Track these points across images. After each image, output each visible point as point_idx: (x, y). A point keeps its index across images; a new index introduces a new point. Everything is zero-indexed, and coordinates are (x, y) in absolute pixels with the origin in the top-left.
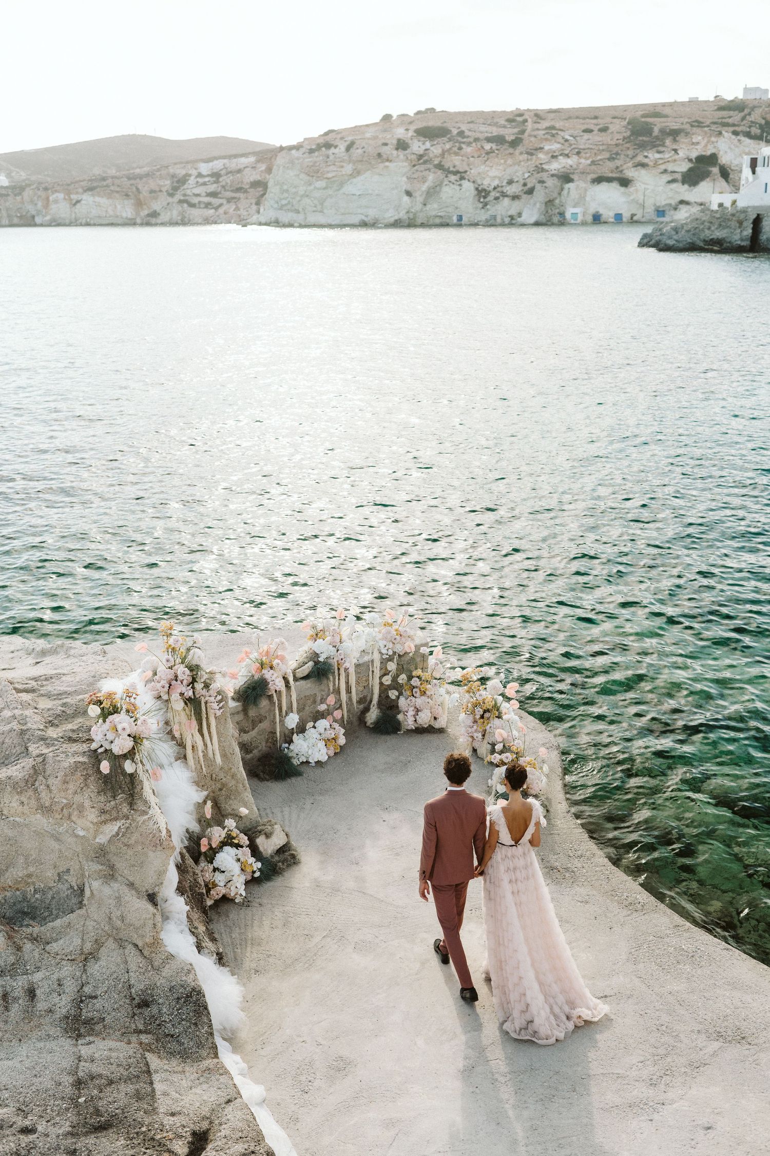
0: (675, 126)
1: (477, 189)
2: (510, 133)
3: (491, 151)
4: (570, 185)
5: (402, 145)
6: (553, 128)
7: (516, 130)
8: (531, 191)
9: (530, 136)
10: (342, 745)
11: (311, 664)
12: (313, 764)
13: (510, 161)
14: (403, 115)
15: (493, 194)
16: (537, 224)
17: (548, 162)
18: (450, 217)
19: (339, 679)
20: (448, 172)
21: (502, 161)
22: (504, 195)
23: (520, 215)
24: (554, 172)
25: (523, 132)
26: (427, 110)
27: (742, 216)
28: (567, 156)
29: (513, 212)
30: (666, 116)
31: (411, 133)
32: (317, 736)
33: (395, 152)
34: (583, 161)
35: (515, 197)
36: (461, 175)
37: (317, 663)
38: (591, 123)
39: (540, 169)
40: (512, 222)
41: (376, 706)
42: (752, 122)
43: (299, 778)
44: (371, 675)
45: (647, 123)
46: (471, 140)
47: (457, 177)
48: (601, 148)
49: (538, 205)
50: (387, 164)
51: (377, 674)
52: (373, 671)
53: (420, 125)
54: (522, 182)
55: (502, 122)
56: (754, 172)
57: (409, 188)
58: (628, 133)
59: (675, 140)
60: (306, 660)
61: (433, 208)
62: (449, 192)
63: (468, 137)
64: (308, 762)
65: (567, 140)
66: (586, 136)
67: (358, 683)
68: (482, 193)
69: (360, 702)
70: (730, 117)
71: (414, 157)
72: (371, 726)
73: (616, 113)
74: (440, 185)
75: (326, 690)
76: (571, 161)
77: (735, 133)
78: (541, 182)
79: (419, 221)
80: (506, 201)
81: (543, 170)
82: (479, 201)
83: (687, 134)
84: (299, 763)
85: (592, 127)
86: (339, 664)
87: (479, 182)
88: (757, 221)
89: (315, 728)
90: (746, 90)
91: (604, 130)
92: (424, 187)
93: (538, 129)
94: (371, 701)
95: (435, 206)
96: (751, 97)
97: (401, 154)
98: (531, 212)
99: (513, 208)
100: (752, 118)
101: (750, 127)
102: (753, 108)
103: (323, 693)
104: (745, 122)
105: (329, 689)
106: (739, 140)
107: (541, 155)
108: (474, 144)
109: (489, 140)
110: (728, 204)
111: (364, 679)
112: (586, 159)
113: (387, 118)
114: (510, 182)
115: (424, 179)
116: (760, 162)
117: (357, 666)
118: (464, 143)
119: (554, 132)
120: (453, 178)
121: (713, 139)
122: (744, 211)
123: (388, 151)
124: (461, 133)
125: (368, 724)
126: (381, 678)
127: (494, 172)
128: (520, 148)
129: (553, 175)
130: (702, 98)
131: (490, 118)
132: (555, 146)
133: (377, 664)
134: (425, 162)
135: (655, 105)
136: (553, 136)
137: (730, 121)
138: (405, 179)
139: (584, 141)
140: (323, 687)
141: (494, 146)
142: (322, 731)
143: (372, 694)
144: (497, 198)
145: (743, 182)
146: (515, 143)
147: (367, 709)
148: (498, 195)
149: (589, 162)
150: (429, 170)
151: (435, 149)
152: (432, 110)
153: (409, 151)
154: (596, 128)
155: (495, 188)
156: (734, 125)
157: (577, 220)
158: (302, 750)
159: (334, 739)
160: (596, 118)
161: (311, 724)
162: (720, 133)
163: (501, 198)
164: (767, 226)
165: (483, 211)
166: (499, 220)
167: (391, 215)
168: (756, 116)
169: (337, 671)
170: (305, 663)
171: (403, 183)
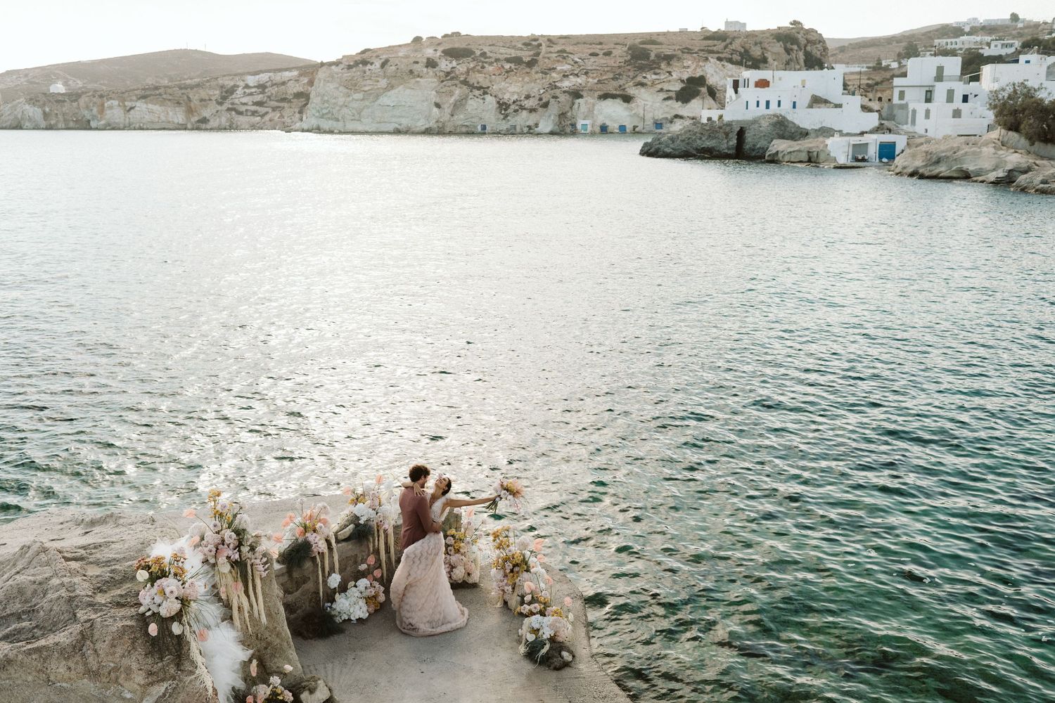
0: (668, 52)
1: (498, 102)
2: (526, 55)
3: (510, 70)
4: (580, 101)
5: (431, 64)
6: (564, 51)
7: (531, 53)
8: (546, 105)
9: (544, 58)
10: (382, 602)
11: (352, 526)
12: (355, 622)
13: (527, 79)
14: (432, 37)
15: (513, 107)
16: (552, 133)
17: (561, 81)
18: (475, 127)
19: (378, 540)
20: (472, 87)
21: (520, 79)
22: (522, 108)
23: (537, 125)
24: (565, 89)
25: (538, 54)
26: (453, 33)
27: (728, 129)
28: (577, 75)
29: (530, 123)
30: (660, 44)
31: (439, 53)
32: (358, 594)
33: (425, 70)
34: (590, 80)
35: (532, 110)
36: (485, 91)
37: (357, 525)
38: (597, 49)
39: (553, 86)
40: (531, 132)
42: (733, 50)
43: (341, 636)
45: (644, 49)
46: (493, 60)
47: (481, 92)
48: (606, 69)
49: (552, 118)
50: (418, 79)
53: (447, 46)
54: (538, 97)
55: (519, 45)
56: (736, 92)
57: (438, 100)
58: (629, 57)
59: (669, 64)
60: (347, 523)
61: (460, 118)
62: (473, 105)
63: (490, 57)
64: (349, 620)
65: (576, 62)
66: (593, 59)
68: (503, 106)
70: (715, 46)
71: (442, 74)
73: (619, 40)
74: (466, 98)
75: (367, 551)
76: (580, 80)
77: (720, 59)
78: (555, 97)
79: (448, 130)
80: (525, 113)
81: (556, 87)
82: (500, 113)
83: (679, 59)
84: (341, 621)
85: (597, 51)
86: (378, 526)
87: (500, 96)
88: (741, 133)
89: (356, 587)
90: (727, 23)
91: (608, 54)
92: (452, 100)
93: (551, 52)
95: (462, 116)
96: (731, 29)
97: (431, 71)
98: (546, 123)
99: (531, 119)
100: (733, 47)
101: (732, 54)
102: (734, 39)
103: (364, 554)
104: (727, 50)
105: (369, 550)
106: (723, 65)
107: (554, 75)
108: (495, 64)
109: (508, 60)
110: (715, 118)
112: (593, 78)
113: (417, 40)
114: (528, 97)
115: (451, 93)
116: (741, 83)
117: (395, 527)
118: (486, 63)
119: (565, 54)
120: (477, 92)
121: (701, 64)
122: (729, 124)
123: (419, 68)
124: (484, 54)
127: (512, 89)
128: (536, 68)
129: (565, 92)
130: (690, 29)
131: (509, 42)
132: (566, 67)
134: (452, 79)
135: (651, 34)
136: (564, 58)
137: (715, 49)
138: (434, 92)
139: (591, 63)
140: (363, 548)
141: (513, 66)
142: (363, 589)
144: (516, 111)
145: (727, 100)
146: (531, 64)
148: (517, 108)
149: (596, 81)
150: (456, 85)
151: (461, 67)
152: (458, 34)
153: (437, 69)
154: (601, 53)
155: (514, 102)
156: (718, 52)
157: (586, 130)
158: (344, 608)
159: (373, 596)
160: (601, 43)
161: (352, 583)
162: (707, 59)
163: (520, 111)
164: (749, 137)
165: (504, 121)
166: (518, 129)
167: (422, 124)
168: (736, 45)
169: (376, 533)
170: (346, 526)
171: (433, 97)
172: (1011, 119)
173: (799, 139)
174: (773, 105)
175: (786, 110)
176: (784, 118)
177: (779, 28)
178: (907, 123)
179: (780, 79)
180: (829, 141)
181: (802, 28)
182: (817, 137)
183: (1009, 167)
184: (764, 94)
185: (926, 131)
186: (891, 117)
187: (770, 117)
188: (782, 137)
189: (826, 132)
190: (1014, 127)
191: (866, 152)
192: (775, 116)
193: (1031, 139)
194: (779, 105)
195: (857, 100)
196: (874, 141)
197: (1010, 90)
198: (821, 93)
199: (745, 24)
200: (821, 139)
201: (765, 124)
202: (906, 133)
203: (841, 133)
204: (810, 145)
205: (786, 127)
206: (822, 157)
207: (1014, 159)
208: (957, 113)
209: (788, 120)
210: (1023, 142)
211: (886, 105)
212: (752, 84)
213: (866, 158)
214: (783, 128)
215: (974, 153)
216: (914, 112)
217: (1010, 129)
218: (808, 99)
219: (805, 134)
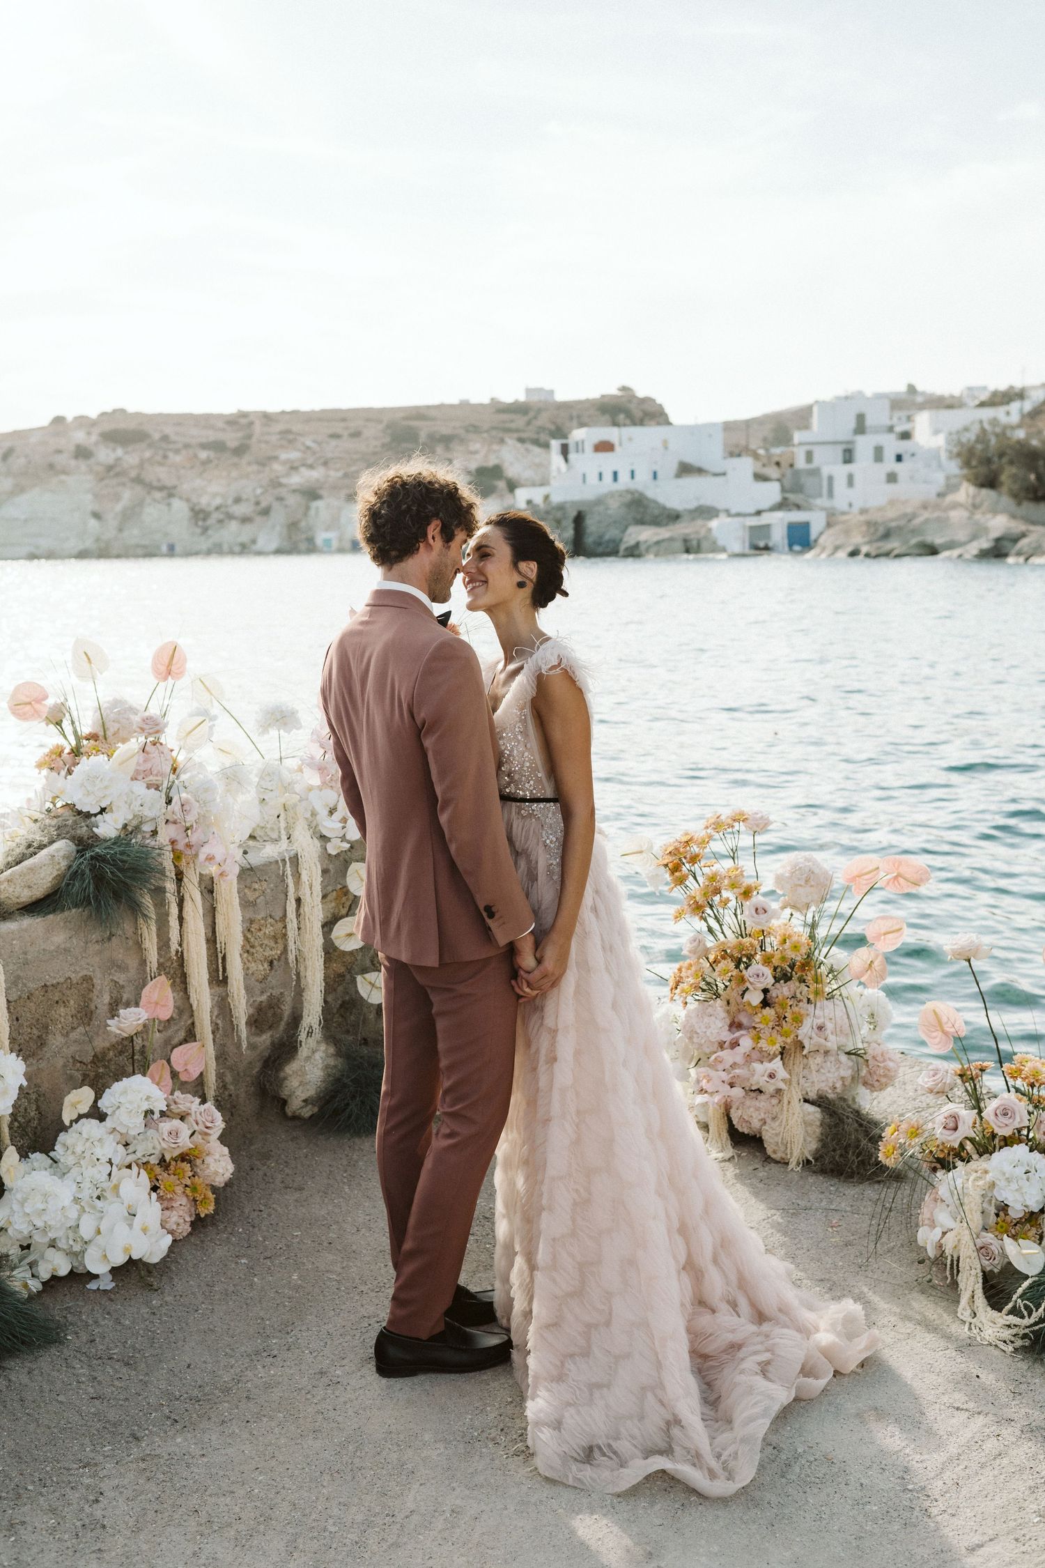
0: (445, 431)
1: (192, 510)
2: (232, 438)
3: (208, 462)
4: (319, 504)
5: (82, 453)
6: (288, 432)
7: (240, 434)
8: (266, 512)
9: (260, 441)
10: (220, 1181)
11: (63, 847)
12: (107, 1284)
13: (234, 474)
14: (82, 417)
15: (216, 516)
16: (279, 552)
17: (288, 475)
18: (158, 547)
19: (181, 919)
20: (150, 487)
21: (224, 474)
22: (230, 517)
23: (254, 542)
24: (294, 487)
25: (249, 437)
26: (115, 411)
27: (559, 514)
28: (311, 467)
29: (244, 538)
30: (433, 419)
31: (94, 438)
32: (110, 1149)
33: (73, 463)
34: (332, 473)
35: (245, 520)
36: (170, 492)
37: (84, 844)
38: (338, 428)
39: (276, 483)
40: (244, 549)
41: (318, 1034)
42: (540, 427)
43: (47, 1361)
44: (291, 914)
45: (410, 428)
46: (179, 446)
47: (164, 494)
48: (355, 457)
49: (278, 528)
50: (63, 477)
51: (315, 912)
52: (298, 901)
53: (107, 427)
54: (253, 500)
55: (220, 424)
56: (566, 460)
57: (97, 508)
58: (388, 439)
59: (448, 449)
60: (39, 837)
61: (133, 535)
62: (152, 512)
63: (174, 442)
64: (79, 1277)
65: (308, 448)
66: (334, 443)
67: (248, 949)
68: (199, 515)
69: (258, 1021)
70: (512, 421)
71: (100, 469)
72: (307, 1112)
73: (370, 416)
74: (141, 504)
75: (133, 963)
76: (316, 474)
77: (521, 440)
78: (280, 499)
79: (115, 552)
80: (234, 526)
81: (280, 485)
82: (196, 524)
83: (462, 441)
84: (35, 1286)
85: (339, 431)
86: (177, 856)
87: (194, 499)
88: (579, 520)
89: (102, 1117)
90: (528, 391)
91: (356, 434)
92: (119, 507)
93: (268, 434)
94: (296, 1019)
95: (136, 532)
96: (535, 398)
97: (83, 465)
98: (269, 537)
99: (246, 532)
100: (539, 423)
101: (538, 433)
102: (539, 411)
103: (121, 978)
104: (530, 427)
105: (143, 962)
106: (527, 450)
107: (276, 467)
108: (184, 452)
109: (204, 446)
110: (538, 500)
111: (269, 930)
112: (337, 470)
113: (59, 420)
114: (238, 500)
115: (117, 497)
116: (572, 448)
117: (248, 874)
118: (170, 450)
119: (291, 437)
120: (158, 495)
121: (495, 447)
122: (561, 507)
123: (62, 460)
124: (165, 438)
125: (295, 1105)
126: (328, 925)
127: (214, 488)
128: (247, 458)
129: (294, 491)
130: (474, 400)
131: (205, 421)
132: (294, 455)
133: (312, 873)
134: (117, 475)
135: (417, 408)
136: (290, 442)
137: (513, 426)
138: (89, 497)
139: (331, 449)
140: (117, 949)
141: (212, 454)
142: (134, 1123)
143: (299, 992)
144: (220, 521)
145: (554, 473)
146: (240, 451)
147: (286, 1049)
148: (221, 516)
149: (340, 474)
150: (124, 484)
151: (130, 458)
152: (123, 411)
153: (92, 461)
154: (346, 433)
155: (217, 508)
156: (517, 431)
157: (330, 547)
158: (53, 1218)
159: (183, 1158)
160: (344, 420)
161: (80, 1098)
162: (502, 441)
163: (226, 521)
164: (591, 525)
165: (203, 538)
166: (225, 547)
167: (74, 545)
168: (543, 420)
169: (170, 886)
170: (32, 849)
171: (88, 502)
172: (983, 470)
173: (667, 525)
174: (624, 477)
175: (642, 483)
176: (641, 494)
177: (603, 396)
178: (820, 495)
179: (630, 439)
180: (714, 524)
181: (634, 396)
182: (693, 519)
183: (995, 534)
184: (607, 462)
185: (850, 505)
186: (797, 488)
187: (621, 494)
188: (641, 522)
189: (706, 512)
190: (990, 482)
191: (768, 536)
192: (628, 491)
193: (1016, 497)
194: (633, 477)
195: (746, 466)
196: (779, 522)
197: (976, 429)
198: (690, 459)
199: (552, 392)
200: (699, 522)
201: (614, 505)
202: (822, 509)
203: (729, 514)
204: (687, 531)
205: (646, 507)
206: (705, 545)
207: (999, 524)
208: (892, 478)
209: (647, 499)
210: (1006, 501)
211: (789, 472)
212: (589, 447)
213: (771, 544)
214: (641, 510)
215: (938, 520)
216: (831, 479)
217: (982, 485)
218: (673, 467)
219: (674, 517)
